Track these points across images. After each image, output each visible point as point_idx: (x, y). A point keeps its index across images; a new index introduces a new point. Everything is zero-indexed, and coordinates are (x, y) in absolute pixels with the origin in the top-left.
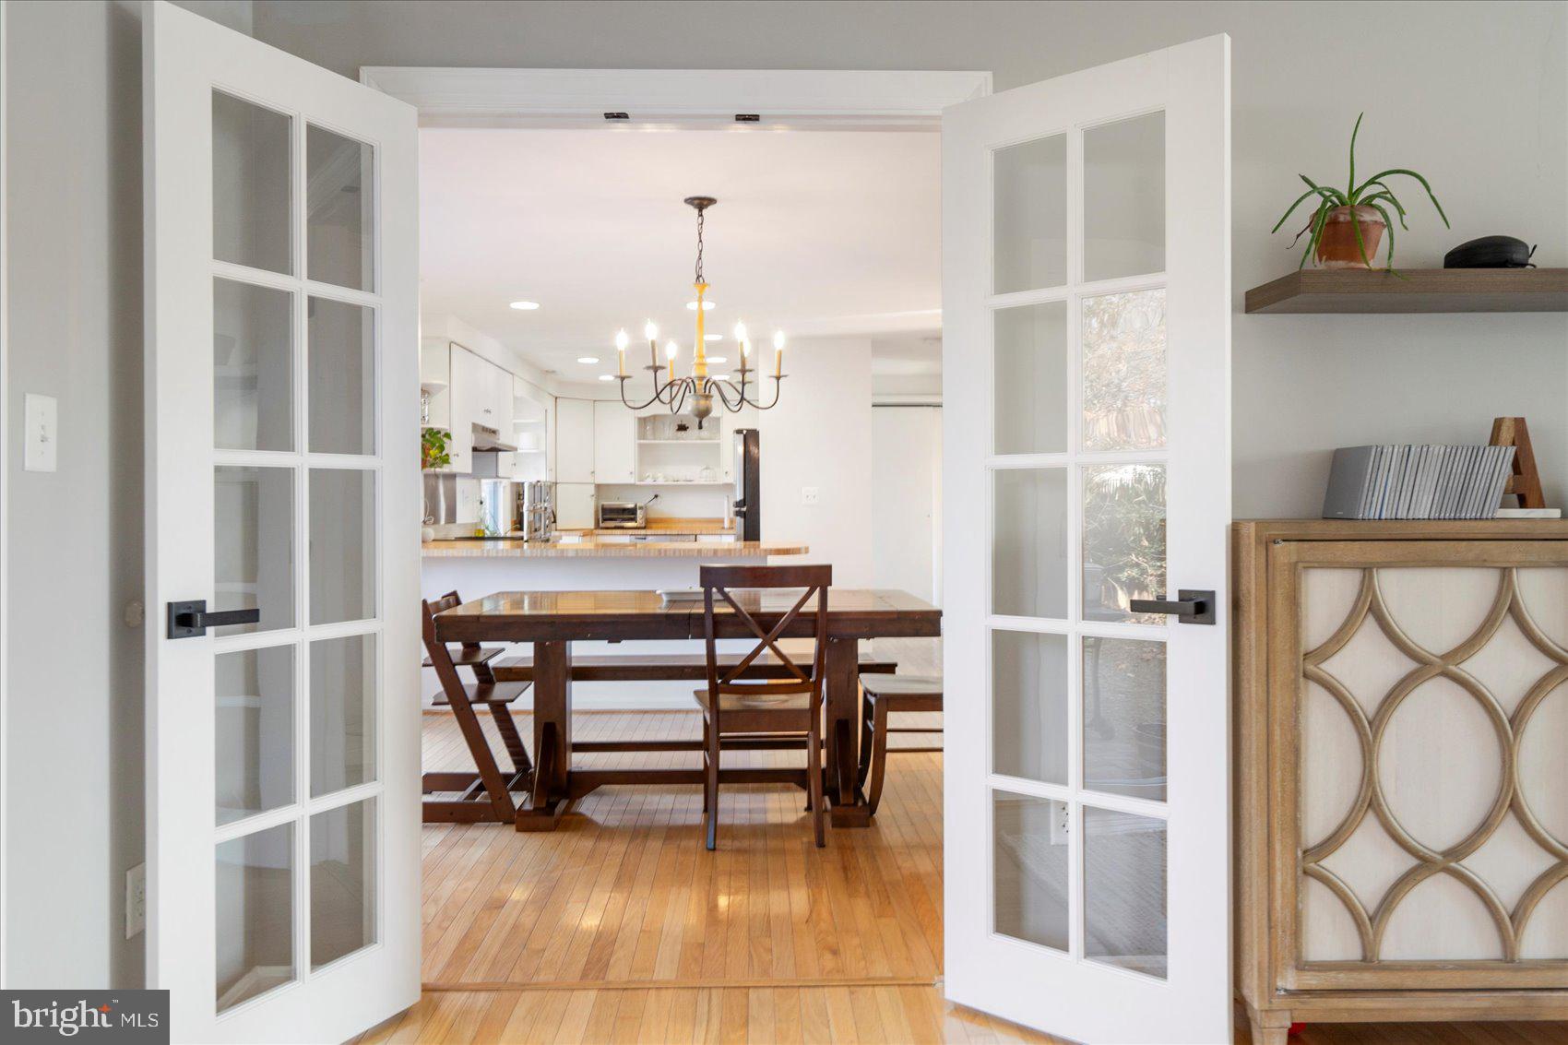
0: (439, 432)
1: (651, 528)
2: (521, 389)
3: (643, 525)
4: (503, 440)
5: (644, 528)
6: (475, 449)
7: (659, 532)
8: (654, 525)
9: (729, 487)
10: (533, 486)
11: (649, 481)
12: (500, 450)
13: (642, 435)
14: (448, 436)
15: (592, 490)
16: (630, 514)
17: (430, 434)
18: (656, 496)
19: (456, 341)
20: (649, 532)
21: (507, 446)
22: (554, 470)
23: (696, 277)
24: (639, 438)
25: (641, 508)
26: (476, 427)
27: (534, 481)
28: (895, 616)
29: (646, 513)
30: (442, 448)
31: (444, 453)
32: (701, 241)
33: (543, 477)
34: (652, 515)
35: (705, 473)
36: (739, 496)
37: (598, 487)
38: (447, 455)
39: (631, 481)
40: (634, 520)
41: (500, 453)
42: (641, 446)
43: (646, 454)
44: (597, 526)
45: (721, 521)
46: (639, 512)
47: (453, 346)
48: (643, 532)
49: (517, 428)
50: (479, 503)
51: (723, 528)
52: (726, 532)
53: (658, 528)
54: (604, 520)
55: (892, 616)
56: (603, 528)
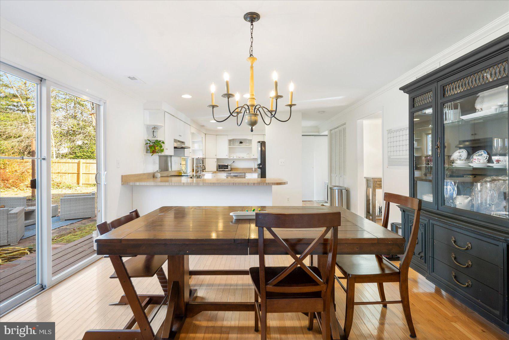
0: (160, 141)
1: (232, 171)
2: (193, 130)
3: (230, 170)
4: (186, 145)
5: (230, 171)
6: (175, 148)
7: (235, 172)
8: (233, 170)
9: (255, 159)
10: (197, 159)
11: (232, 158)
12: (185, 148)
13: (230, 145)
14: (163, 143)
15: (216, 160)
16: (226, 167)
17: (157, 142)
18: (234, 162)
19: (167, 111)
20: (232, 172)
21: (188, 147)
22: (205, 154)
23: (250, 55)
24: (229, 146)
25: (229, 165)
26: (175, 141)
27: (197, 158)
28: (376, 242)
29: (231, 167)
30: (161, 147)
31: (162, 148)
32: (252, 38)
33: (201, 156)
34: (232, 167)
35: (247, 155)
36: (259, 162)
37: (218, 159)
38: (163, 149)
39: (227, 157)
40: (227, 168)
41: (185, 149)
42: (229, 147)
43: (231, 150)
44: (217, 170)
45: (252, 169)
46: (229, 166)
47: (165, 113)
48: (230, 172)
49: (193, 142)
50: (180, 164)
51: (253, 171)
52: (253, 172)
53: (235, 171)
54: (219, 168)
55: (374, 242)
56: (219, 171)
